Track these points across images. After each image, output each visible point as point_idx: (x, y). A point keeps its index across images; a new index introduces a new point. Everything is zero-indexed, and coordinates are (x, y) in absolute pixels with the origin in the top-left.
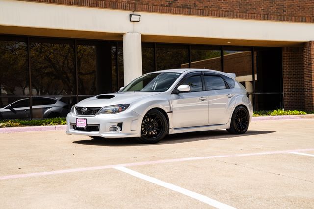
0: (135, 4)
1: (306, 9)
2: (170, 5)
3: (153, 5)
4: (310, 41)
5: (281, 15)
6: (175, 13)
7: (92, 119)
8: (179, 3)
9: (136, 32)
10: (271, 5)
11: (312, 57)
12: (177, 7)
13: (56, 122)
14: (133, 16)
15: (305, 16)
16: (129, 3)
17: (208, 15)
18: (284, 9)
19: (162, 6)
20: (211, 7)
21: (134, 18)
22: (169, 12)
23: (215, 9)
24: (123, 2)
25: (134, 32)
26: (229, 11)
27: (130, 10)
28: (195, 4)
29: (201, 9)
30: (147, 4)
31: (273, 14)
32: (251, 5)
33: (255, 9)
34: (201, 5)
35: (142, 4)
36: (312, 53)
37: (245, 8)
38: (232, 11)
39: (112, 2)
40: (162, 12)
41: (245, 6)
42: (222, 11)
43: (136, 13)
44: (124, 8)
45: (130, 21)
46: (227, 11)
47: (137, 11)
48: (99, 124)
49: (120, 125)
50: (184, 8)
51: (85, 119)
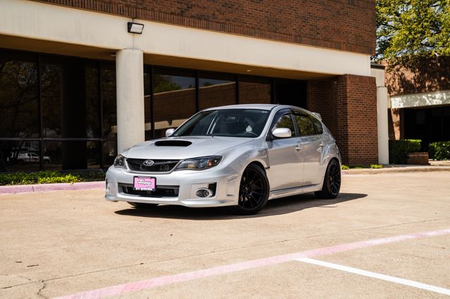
0: (136, 8)
1: (341, 33)
2: (182, 14)
3: (160, 12)
4: (346, 75)
5: (315, 38)
6: (189, 25)
7: (165, 178)
8: (195, 11)
9: (136, 49)
10: (304, 24)
11: (348, 95)
12: (192, 17)
13: (31, 180)
14: (133, 25)
15: (340, 43)
16: (127, 6)
17: (229, 32)
18: (318, 31)
19: (172, 13)
20: (234, 21)
21: (135, 28)
22: (180, 23)
23: (239, 24)
24: (120, 3)
25: (133, 48)
26: (256, 27)
27: (129, 16)
28: (214, 15)
29: (221, 21)
30: (153, 10)
31: (305, 37)
32: (281, 22)
33: (286, 28)
34: (222, 16)
35: (145, 9)
36: (348, 90)
37: (274, 26)
38: (258, 29)
39: (105, 3)
40: (172, 22)
41: (275, 24)
42: (247, 27)
43: (136, 21)
44: (120, 13)
45: (129, 31)
46: (253, 28)
47: (139, 18)
48: (178, 186)
49: (213, 187)
50: (200, 18)
51: (152, 178)
